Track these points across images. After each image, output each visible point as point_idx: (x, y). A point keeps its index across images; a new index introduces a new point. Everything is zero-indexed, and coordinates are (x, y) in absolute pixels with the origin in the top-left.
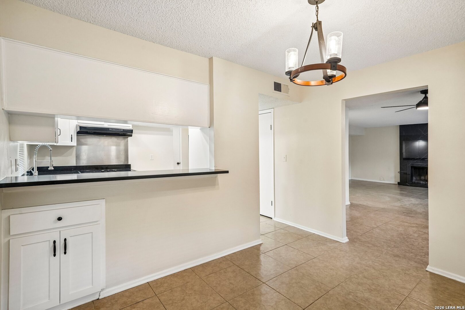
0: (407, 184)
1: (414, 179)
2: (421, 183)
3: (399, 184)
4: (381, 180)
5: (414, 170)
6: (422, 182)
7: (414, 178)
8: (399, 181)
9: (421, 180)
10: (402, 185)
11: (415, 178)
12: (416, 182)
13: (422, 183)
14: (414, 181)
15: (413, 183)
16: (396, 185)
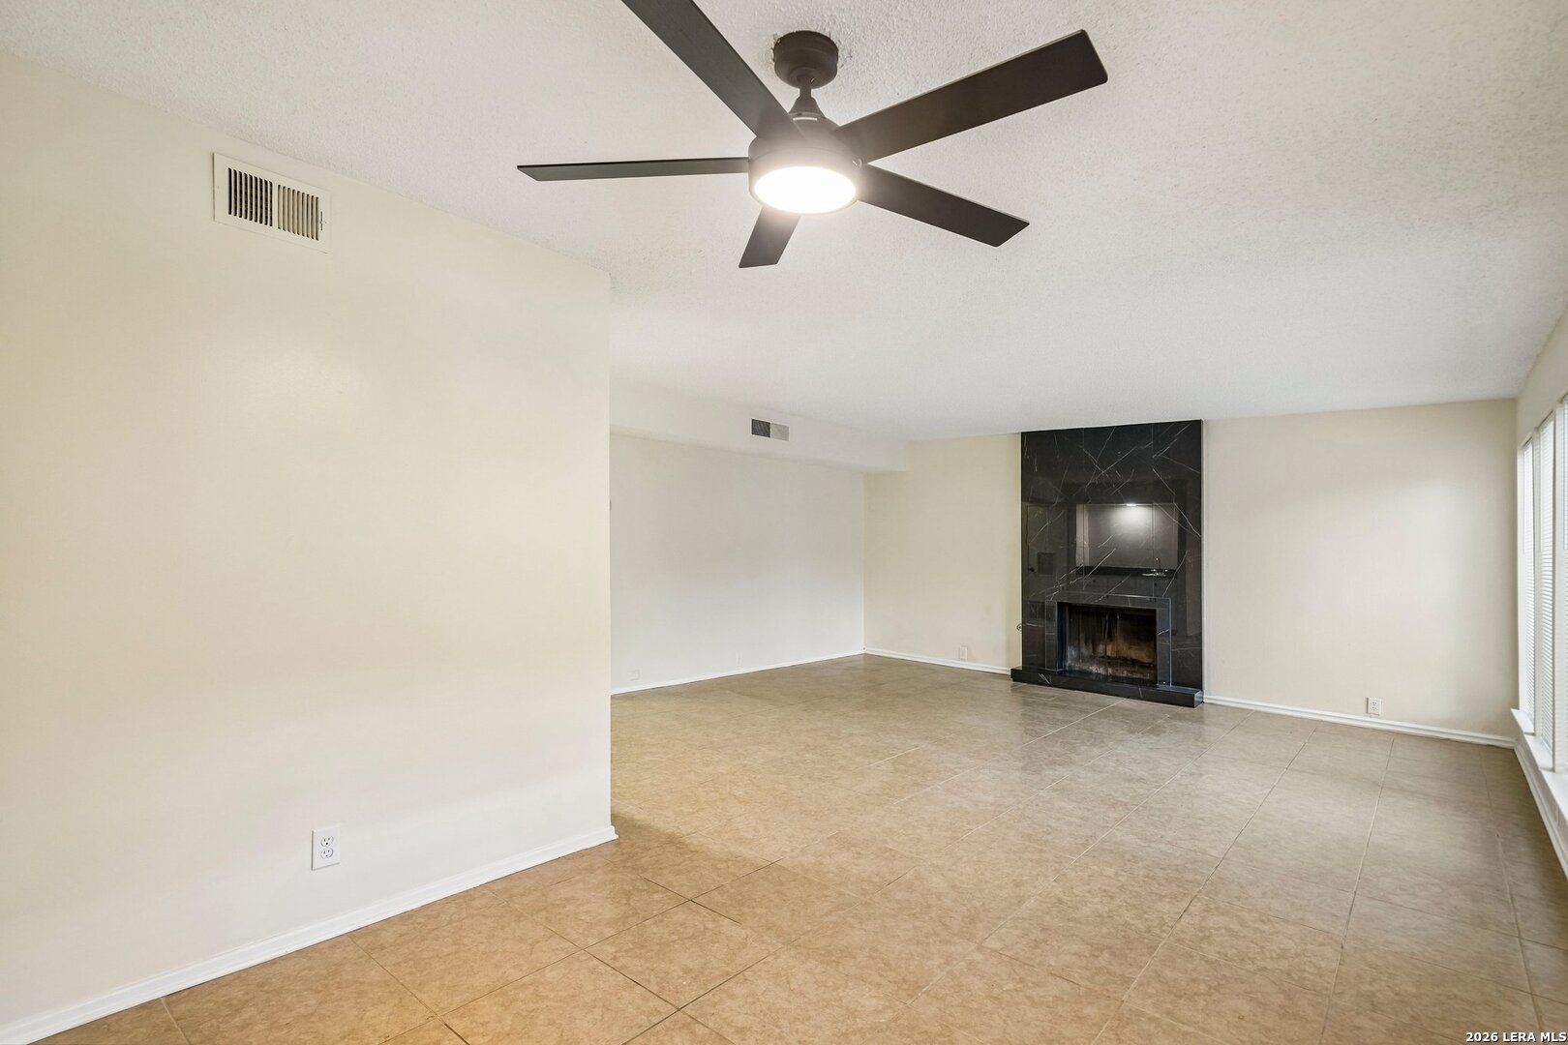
0: (1042, 676)
1: (1069, 654)
2: (1091, 673)
3: (1016, 675)
4: (964, 660)
5: (1070, 618)
6: (1094, 669)
7: (1071, 652)
8: (1018, 664)
9: (1092, 659)
10: (1025, 682)
11: (1073, 653)
12: (1077, 667)
13: (1094, 671)
14: (1067, 664)
15: (1065, 671)
16: (1007, 679)
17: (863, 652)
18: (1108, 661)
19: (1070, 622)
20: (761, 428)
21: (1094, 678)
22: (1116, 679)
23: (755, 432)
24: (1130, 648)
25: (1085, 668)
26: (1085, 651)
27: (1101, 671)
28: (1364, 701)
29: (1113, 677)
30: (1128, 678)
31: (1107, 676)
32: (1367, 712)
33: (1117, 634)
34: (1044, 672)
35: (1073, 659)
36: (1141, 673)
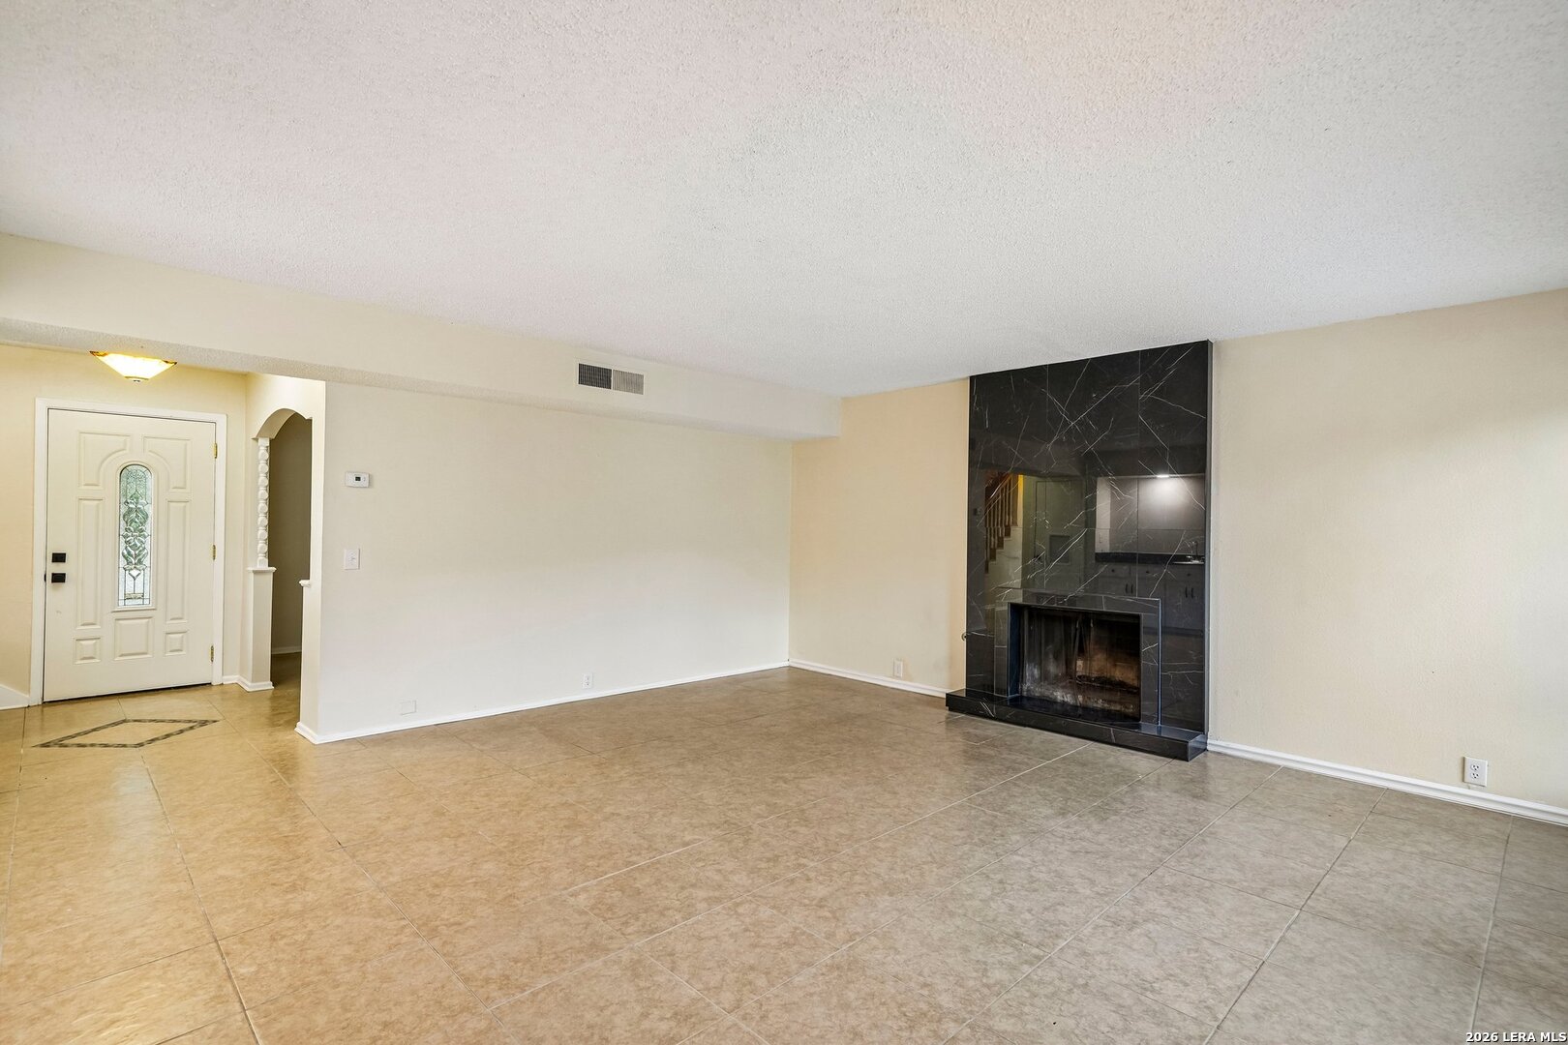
0: (984, 706)
1: (1027, 674)
2: (1054, 702)
3: (953, 702)
4: (898, 677)
5: (1030, 625)
6: (1059, 695)
7: (1031, 672)
8: (960, 685)
9: (1056, 682)
10: (962, 712)
11: (1036, 672)
12: (1037, 692)
13: (1059, 698)
14: (1025, 688)
15: (1022, 697)
16: (940, 707)
17: (786, 664)
18: (1082, 684)
19: (1030, 631)
20: (594, 376)
21: (1059, 708)
22: (1086, 712)
23: (583, 380)
24: (1115, 665)
25: (1047, 693)
26: (1053, 668)
27: (1069, 699)
28: (1460, 761)
29: (1085, 708)
30: (1103, 710)
31: (1077, 707)
32: (1463, 780)
33: (1091, 646)
34: (991, 699)
35: (1034, 681)
36: (1121, 703)
